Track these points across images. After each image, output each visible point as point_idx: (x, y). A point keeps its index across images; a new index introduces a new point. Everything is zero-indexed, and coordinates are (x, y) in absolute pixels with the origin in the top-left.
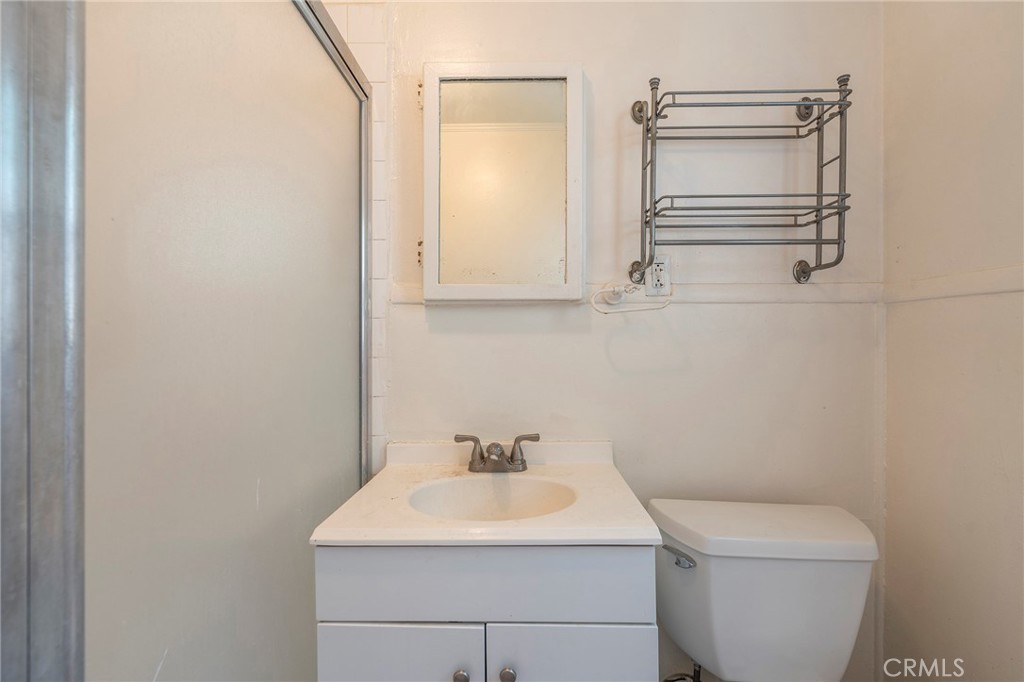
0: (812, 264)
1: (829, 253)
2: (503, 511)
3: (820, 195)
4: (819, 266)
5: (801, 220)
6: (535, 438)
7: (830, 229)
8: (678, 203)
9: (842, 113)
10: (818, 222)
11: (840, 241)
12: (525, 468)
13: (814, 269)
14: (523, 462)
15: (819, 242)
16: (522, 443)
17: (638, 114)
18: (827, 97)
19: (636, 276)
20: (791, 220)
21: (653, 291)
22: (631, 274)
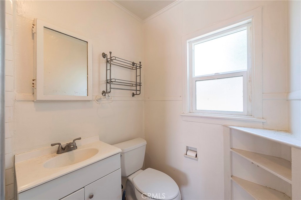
0: (135, 94)
1: (138, 92)
2: (72, 162)
3: (136, 82)
4: (136, 94)
5: (133, 85)
6: (80, 139)
7: (138, 88)
8: (116, 81)
9: (140, 68)
10: (136, 86)
11: (140, 91)
12: (77, 148)
13: (135, 95)
14: (76, 147)
15: (136, 90)
16: (76, 141)
17: (104, 56)
18: (138, 65)
19: (104, 94)
20: (132, 85)
21: (107, 98)
22: (102, 94)
